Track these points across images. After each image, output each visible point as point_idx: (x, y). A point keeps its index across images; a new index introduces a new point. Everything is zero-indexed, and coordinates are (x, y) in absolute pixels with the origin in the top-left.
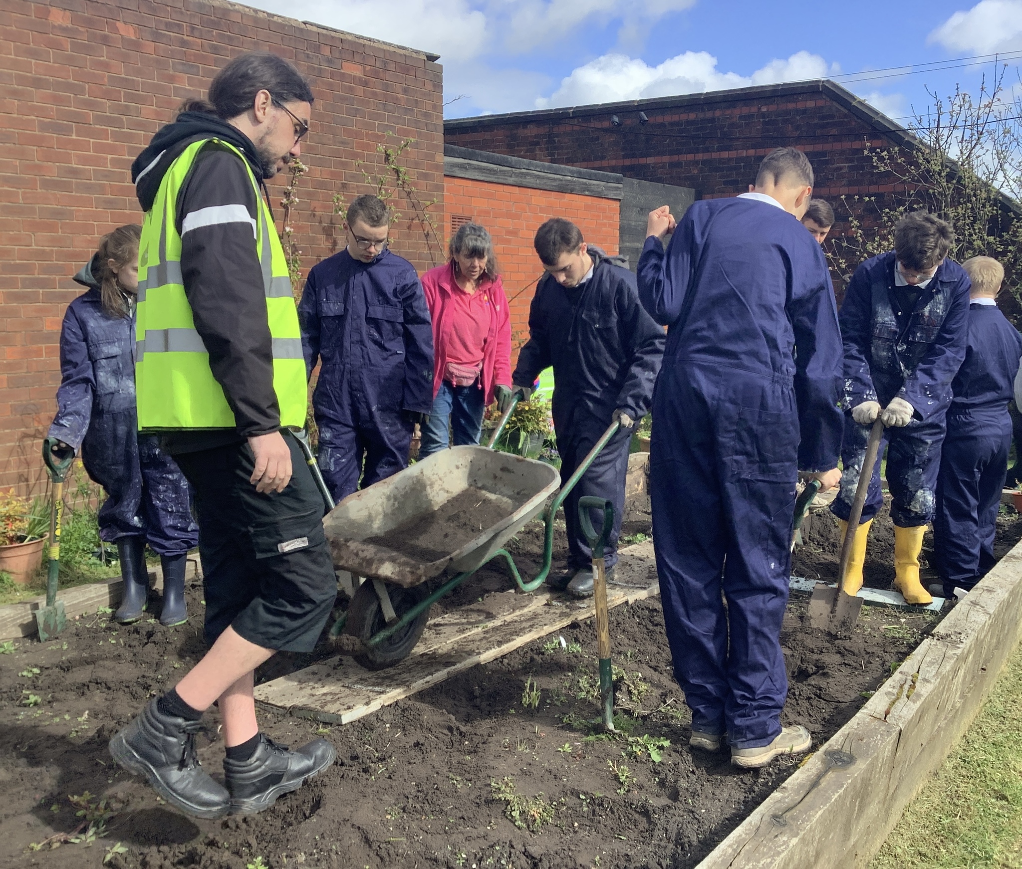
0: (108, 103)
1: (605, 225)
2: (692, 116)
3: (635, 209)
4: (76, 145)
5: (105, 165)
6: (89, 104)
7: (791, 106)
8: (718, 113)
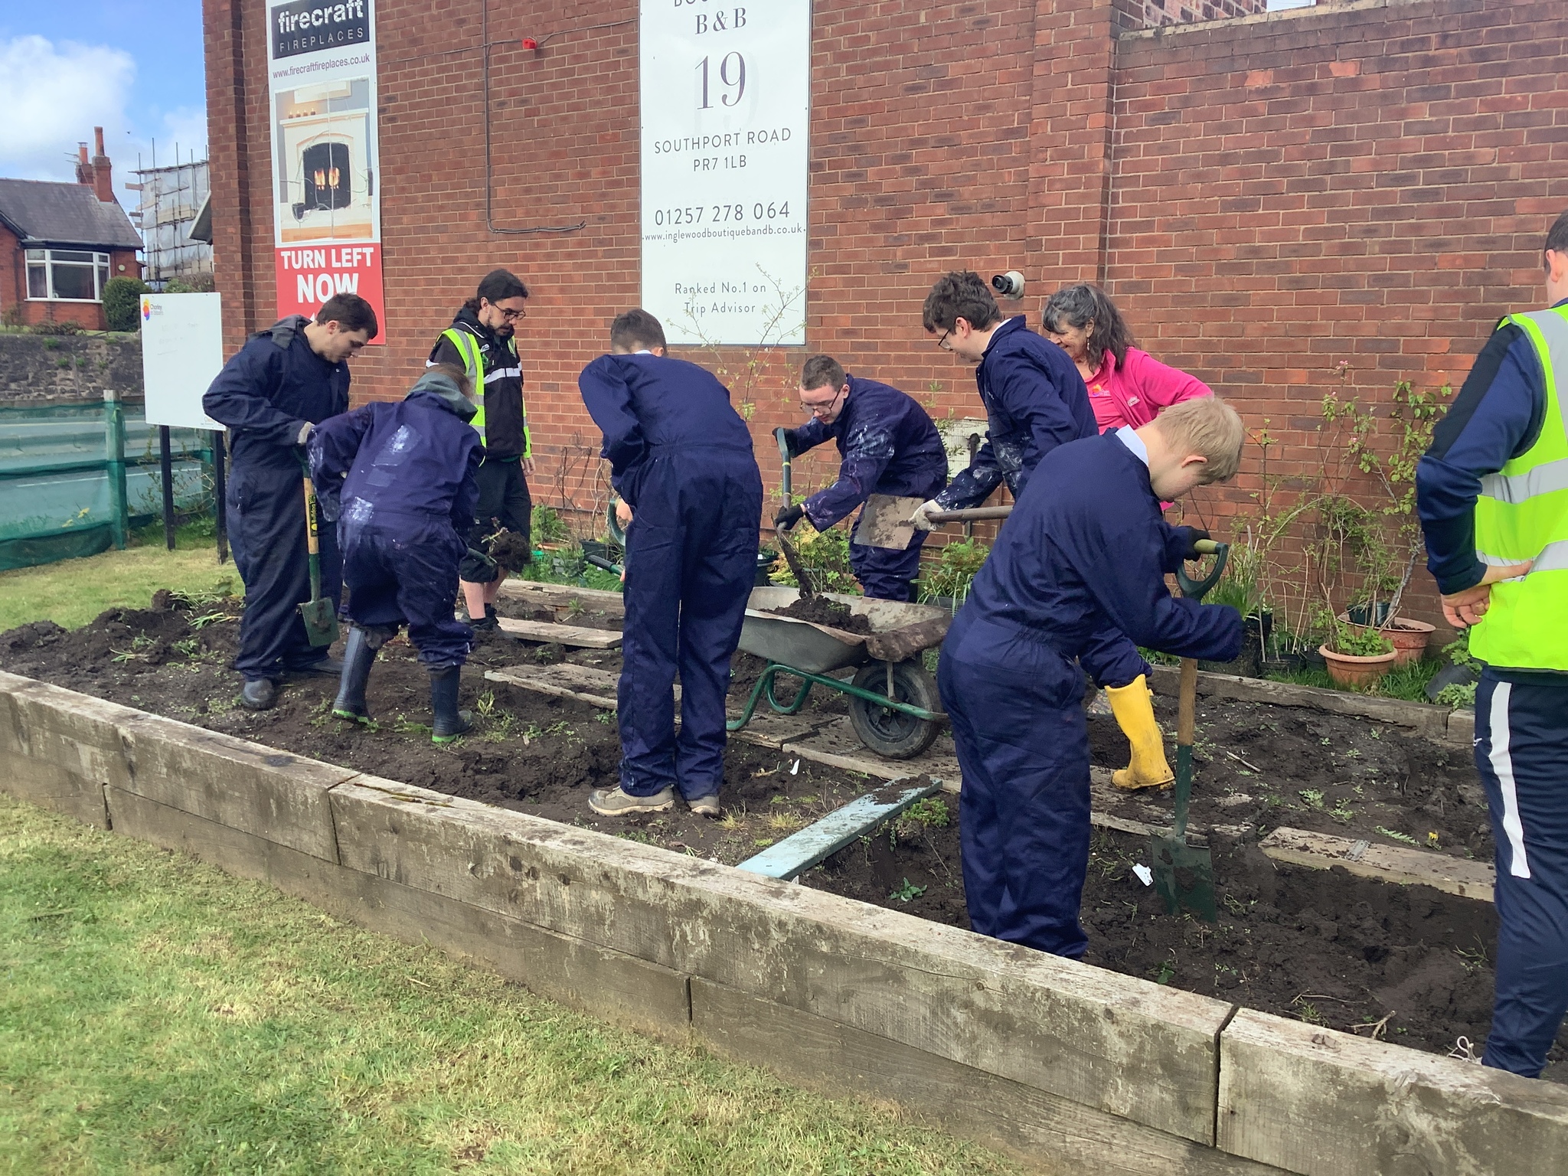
0: (1309, 164)
4: (1263, 221)
5: (1296, 238)
6: (1284, 171)
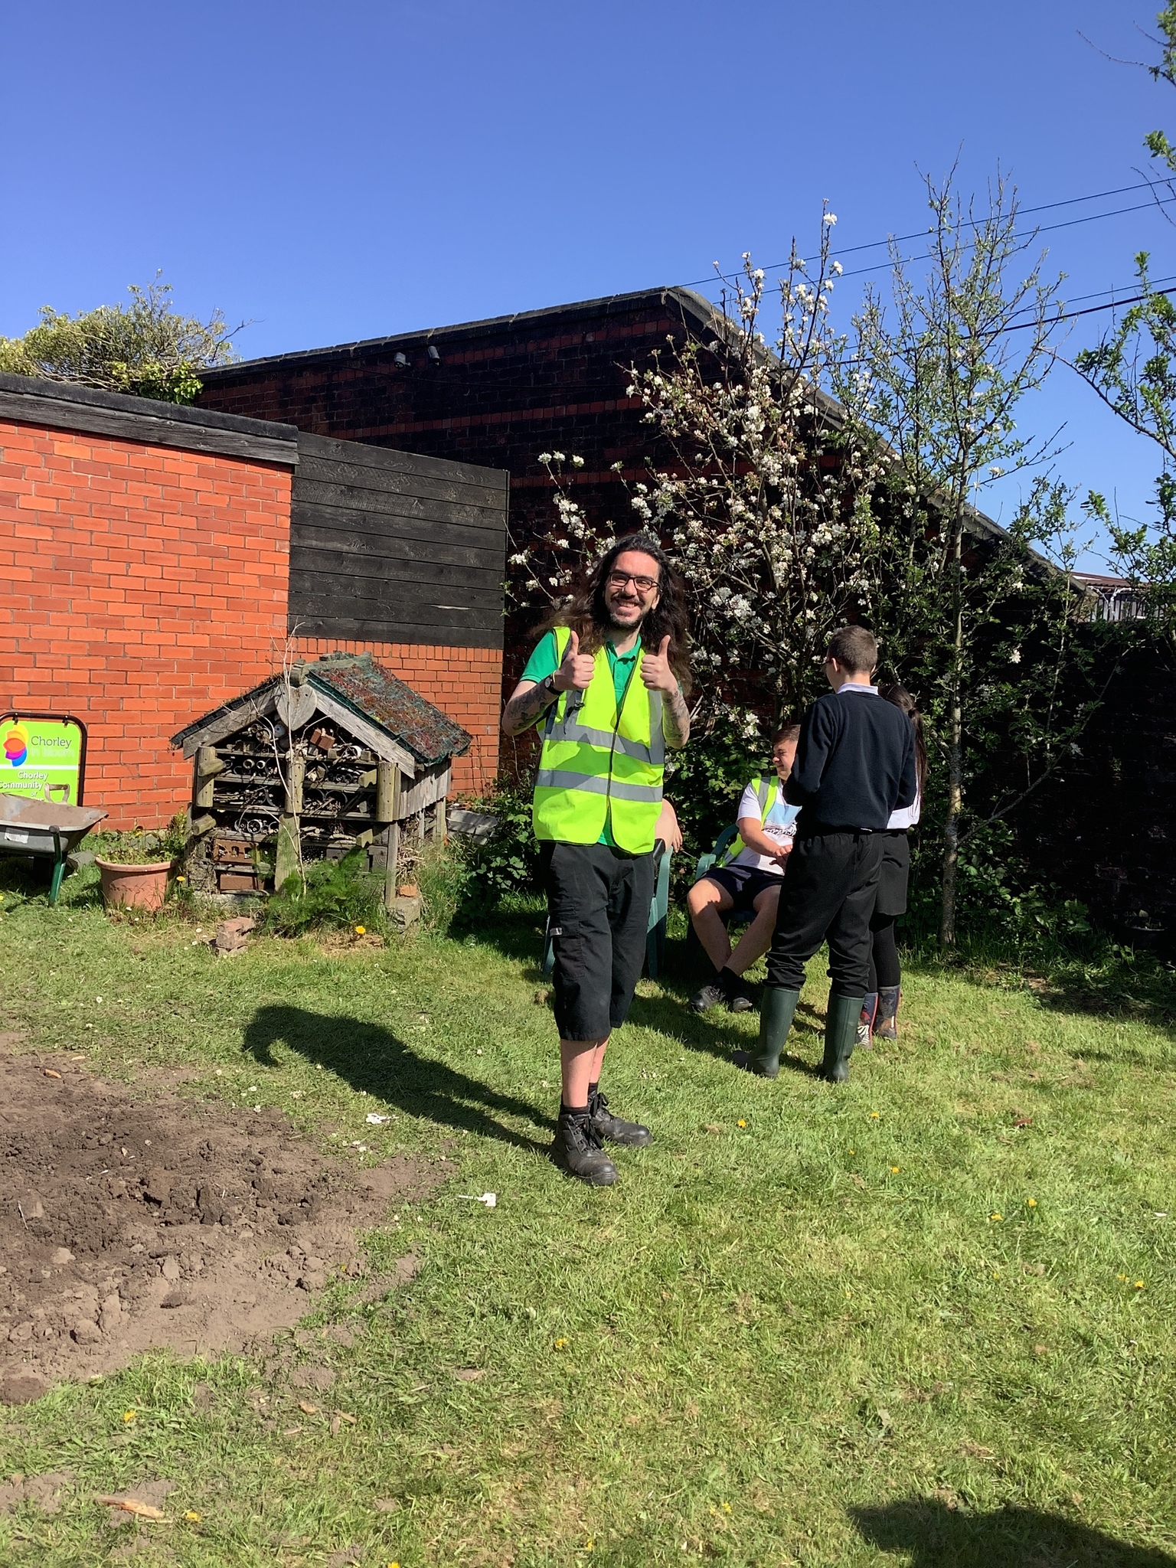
1: (254, 506)
2: (499, 352)
3: (332, 487)
7: (625, 332)
8: (531, 347)
